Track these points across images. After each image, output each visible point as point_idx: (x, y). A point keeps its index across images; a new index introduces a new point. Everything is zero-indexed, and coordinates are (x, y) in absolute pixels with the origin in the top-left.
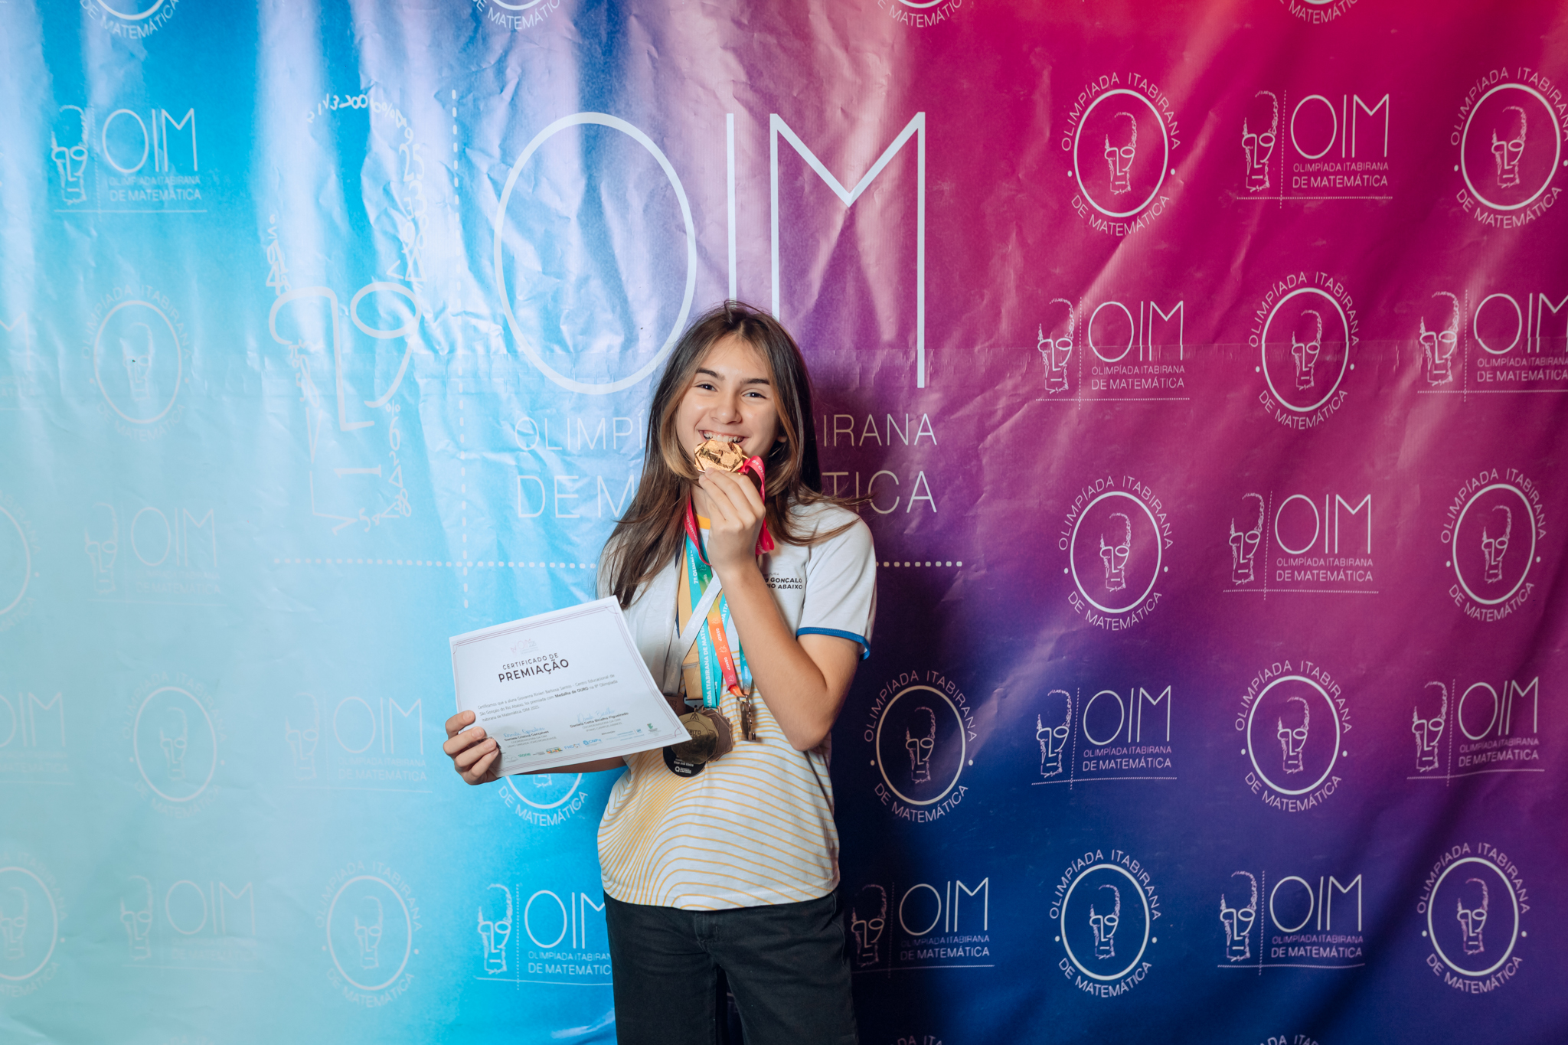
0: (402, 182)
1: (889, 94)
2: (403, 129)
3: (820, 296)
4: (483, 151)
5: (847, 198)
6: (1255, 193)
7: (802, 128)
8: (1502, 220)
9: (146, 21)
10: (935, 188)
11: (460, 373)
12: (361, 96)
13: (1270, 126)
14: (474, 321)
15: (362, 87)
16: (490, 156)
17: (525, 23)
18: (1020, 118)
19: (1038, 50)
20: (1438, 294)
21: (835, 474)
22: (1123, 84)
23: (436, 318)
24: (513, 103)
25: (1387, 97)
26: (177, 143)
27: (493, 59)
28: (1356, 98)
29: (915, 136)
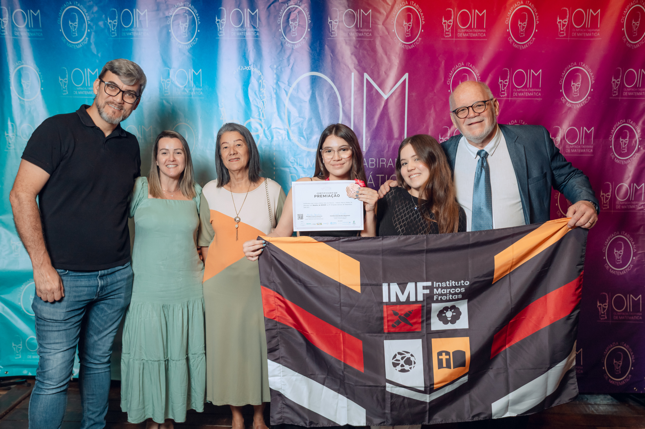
0: (260, 91)
1: (398, 68)
2: (260, 76)
3: (377, 124)
4: (283, 82)
5: (385, 97)
6: (502, 97)
7: (373, 77)
8: (574, 106)
9: (188, 44)
10: (411, 95)
11: (274, 145)
12: (249, 67)
13: (507, 78)
14: (279, 130)
15: (250, 64)
16: (285, 84)
17: (296, 47)
18: (435, 76)
19: (441, 56)
20: (555, 127)
21: (380, 176)
22: (465, 66)
23: (268, 129)
24: (292, 69)
25: (541, 70)
26: (196, 79)
27: (286, 56)
28: (532, 70)
29: (405, 79)
